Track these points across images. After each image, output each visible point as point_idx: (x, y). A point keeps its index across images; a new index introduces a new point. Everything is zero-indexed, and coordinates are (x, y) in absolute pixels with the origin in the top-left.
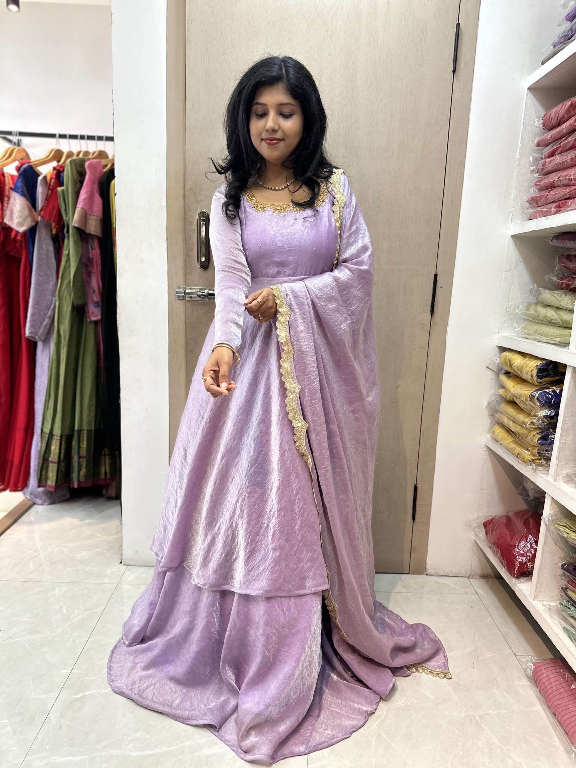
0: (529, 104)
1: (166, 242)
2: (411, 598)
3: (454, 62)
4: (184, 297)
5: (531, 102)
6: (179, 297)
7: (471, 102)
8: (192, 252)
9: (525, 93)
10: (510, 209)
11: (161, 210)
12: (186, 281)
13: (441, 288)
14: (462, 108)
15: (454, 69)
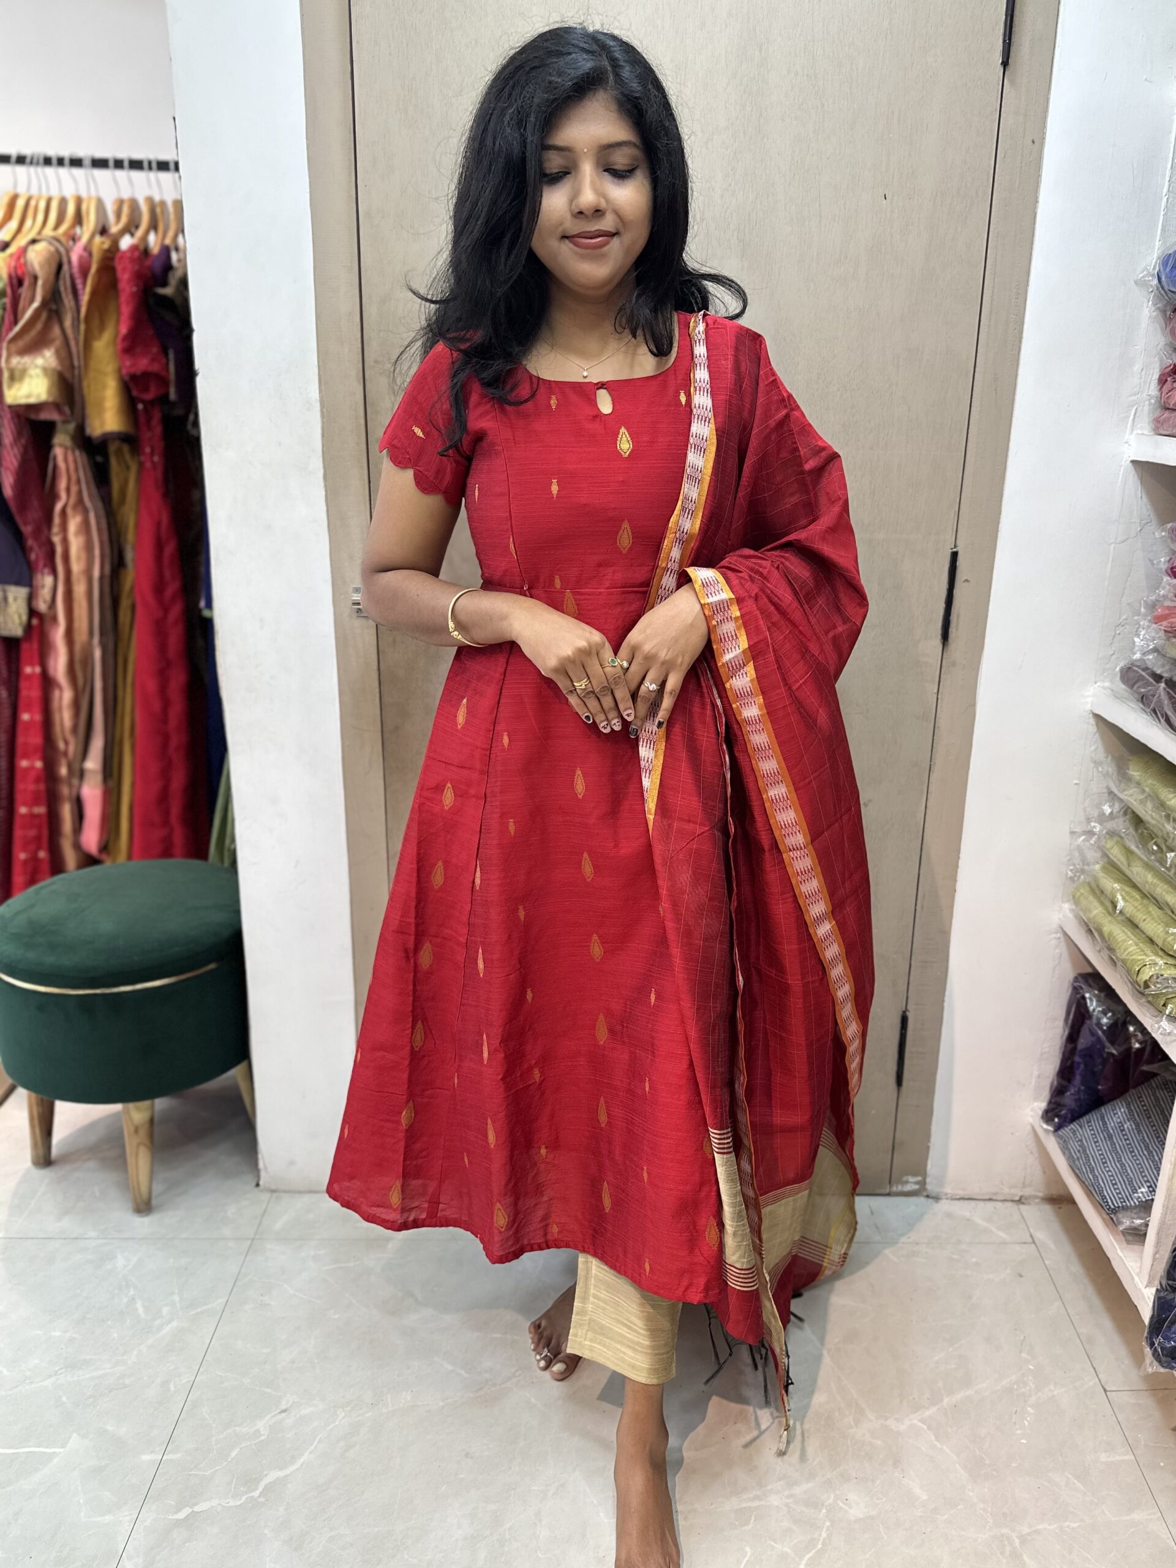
1: (323, 484)
7: (1044, 137)
10: (1132, 398)
11: (308, 408)
13: (965, 584)
14: (1022, 156)
15: (1005, 60)
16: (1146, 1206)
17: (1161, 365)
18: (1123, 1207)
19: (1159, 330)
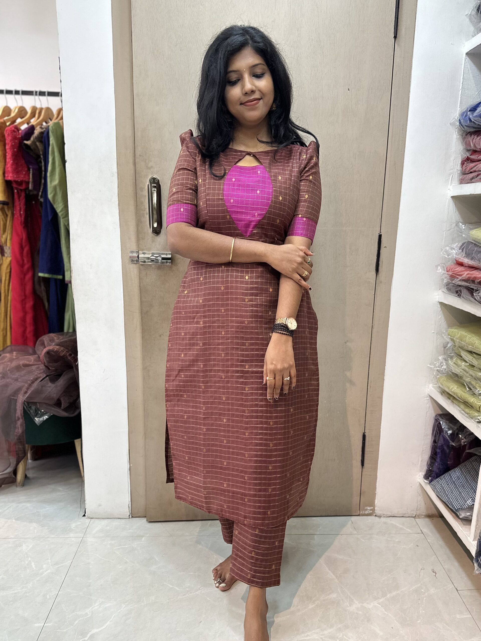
0: (467, 69)
1: (118, 207)
2: (361, 539)
3: (395, 28)
4: (137, 261)
5: (469, 67)
6: (132, 261)
7: (412, 67)
8: (144, 217)
9: (464, 58)
10: (450, 171)
11: (113, 176)
12: (138, 245)
13: (385, 248)
14: (403, 73)
15: (395, 35)
16: (471, 508)
17: (462, 157)
18: (461, 508)
19: (460, 143)
